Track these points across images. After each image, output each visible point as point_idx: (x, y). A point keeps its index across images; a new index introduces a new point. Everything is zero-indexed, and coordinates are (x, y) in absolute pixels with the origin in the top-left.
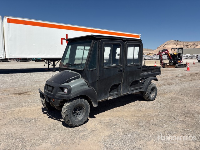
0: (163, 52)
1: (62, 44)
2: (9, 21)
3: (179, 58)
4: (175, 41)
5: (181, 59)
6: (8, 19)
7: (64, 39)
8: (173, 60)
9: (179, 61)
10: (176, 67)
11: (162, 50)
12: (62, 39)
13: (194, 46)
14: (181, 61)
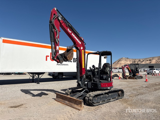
0: (124, 67)
1: (46, 60)
2: (4, 41)
3: (137, 72)
4: (126, 58)
5: (138, 72)
6: (3, 40)
7: (48, 56)
8: (132, 73)
9: (137, 74)
10: (136, 79)
11: (124, 65)
12: (47, 56)
13: (140, 62)
14: (138, 74)
